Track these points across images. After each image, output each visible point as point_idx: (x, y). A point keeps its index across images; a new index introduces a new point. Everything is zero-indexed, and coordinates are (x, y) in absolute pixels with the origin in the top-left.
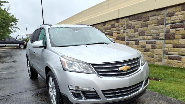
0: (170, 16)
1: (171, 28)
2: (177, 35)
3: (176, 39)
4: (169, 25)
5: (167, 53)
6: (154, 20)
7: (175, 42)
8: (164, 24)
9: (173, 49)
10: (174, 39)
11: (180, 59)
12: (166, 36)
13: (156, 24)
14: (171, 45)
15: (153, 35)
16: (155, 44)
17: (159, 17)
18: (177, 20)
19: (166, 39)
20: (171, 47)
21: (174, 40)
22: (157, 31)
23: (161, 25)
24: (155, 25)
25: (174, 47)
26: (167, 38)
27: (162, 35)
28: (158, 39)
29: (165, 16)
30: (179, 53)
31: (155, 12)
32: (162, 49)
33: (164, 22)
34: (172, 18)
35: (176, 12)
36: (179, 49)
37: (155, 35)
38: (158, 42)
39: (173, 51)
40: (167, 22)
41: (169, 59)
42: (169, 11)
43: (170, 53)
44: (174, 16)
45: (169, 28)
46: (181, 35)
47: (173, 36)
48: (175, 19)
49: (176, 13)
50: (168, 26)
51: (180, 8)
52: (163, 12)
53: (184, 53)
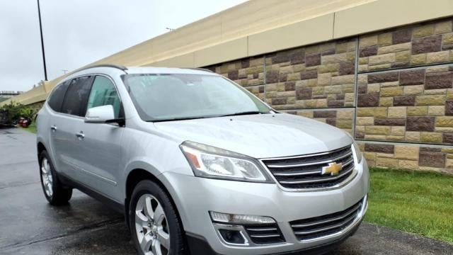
0: (368, 55)
1: (370, 82)
2: (383, 96)
3: (382, 106)
4: (365, 76)
5: (363, 137)
6: (332, 63)
7: (379, 112)
8: (354, 74)
9: (375, 129)
10: (376, 105)
11: (391, 150)
12: (359, 98)
13: (337, 73)
14: (371, 120)
15: (329, 96)
16: (335, 116)
17: (342, 57)
18: (384, 63)
19: (358, 106)
20: (370, 125)
21: (378, 108)
22: (338, 89)
23: (349, 74)
24: (333, 73)
25: (377, 123)
26: (362, 104)
27: (351, 97)
28: (341, 106)
29: (356, 53)
30: (388, 137)
31: (333, 46)
32: (351, 128)
33: (354, 69)
34: (371, 58)
35: (381, 46)
36: (388, 127)
37: (333, 96)
38: (341, 112)
39: (375, 132)
40: (361, 68)
41: (366, 150)
42: (365, 43)
43: (369, 136)
44: (376, 54)
45: (366, 81)
46: (392, 98)
47: (374, 100)
48: (379, 61)
49: (380, 49)
50: (363, 77)
51: (388, 38)
52: (353, 45)
53: (398, 137)
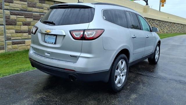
0: (9, 3)
1: (11, 15)
2: (18, 21)
3: (18, 25)
5: (11, 39)
7: (17, 27)
8: (2, 9)
9: (16, 35)
10: (15, 25)
11: (24, 43)
12: (6, 21)
14: (14, 31)
18: (17, 8)
19: (6, 25)
20: (13, 33)
25: (16, 32)
27: (2, 20)
30: (22, 38)
32: (3, 35)
33: (2, 7)
34: (11, 4)
36: (22, 34)
39: (16, 36)
40: (6, 7)
41: (13, 44)
43: (14, 38)
44: (13, 3)
45: (9, 14)
46: (22, 22)
47: (14, 22)
48: (14, 6)
49: (15, 2)
50: (8, 12)
